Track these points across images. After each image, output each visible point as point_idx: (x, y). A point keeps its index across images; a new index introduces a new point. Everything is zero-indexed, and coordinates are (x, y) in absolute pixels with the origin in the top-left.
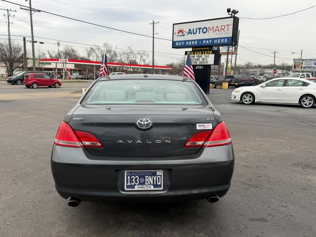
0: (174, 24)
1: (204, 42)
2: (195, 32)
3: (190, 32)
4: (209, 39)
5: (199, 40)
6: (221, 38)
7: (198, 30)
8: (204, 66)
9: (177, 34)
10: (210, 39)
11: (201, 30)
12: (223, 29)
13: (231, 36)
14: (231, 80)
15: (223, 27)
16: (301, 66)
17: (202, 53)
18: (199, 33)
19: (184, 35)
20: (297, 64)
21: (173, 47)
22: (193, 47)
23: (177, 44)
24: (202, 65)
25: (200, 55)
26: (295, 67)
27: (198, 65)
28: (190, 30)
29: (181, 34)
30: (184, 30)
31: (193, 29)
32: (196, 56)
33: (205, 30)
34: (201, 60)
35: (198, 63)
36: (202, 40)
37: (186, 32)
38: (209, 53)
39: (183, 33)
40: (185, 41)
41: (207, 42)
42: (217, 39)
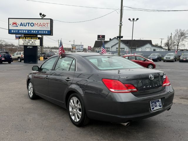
0: (9, 18)
1: (32, 31)
2: (25, 25)
3: (21, 24)
4: (35, 30)
5: (28, 30)
6: (43, 31)
7: (27, 24)
8: (33, 46)
9: (12, 25)
10: (37, 30)
11: (30, 24)
12: (44, 25)
13: (50, 30)
14: (44, 56)
15: (44, 24)
16: (75, 48)
17: (31, 38)
18: (29, 26)
19: (17, 26)
20: (73, 47)
21: (9, 33)
22: (25, 34)
23: (12, 31)
24: (31, 46)
25: (30, 39)
26: (72, 49)
27: (29, 46)
28: (22, 23)
29: (15, 25)
30: (17, 23)
31: (24, 23)
32: (27, 40)
33: (33, 25)
34: (31, 42)
35: (29, 45)
36: (31, 31)
37: (19, 25)
38: (36, 39)
39: (16, 24)
40: (18, 30)
41: (34, 32)
42: (41, 31)
